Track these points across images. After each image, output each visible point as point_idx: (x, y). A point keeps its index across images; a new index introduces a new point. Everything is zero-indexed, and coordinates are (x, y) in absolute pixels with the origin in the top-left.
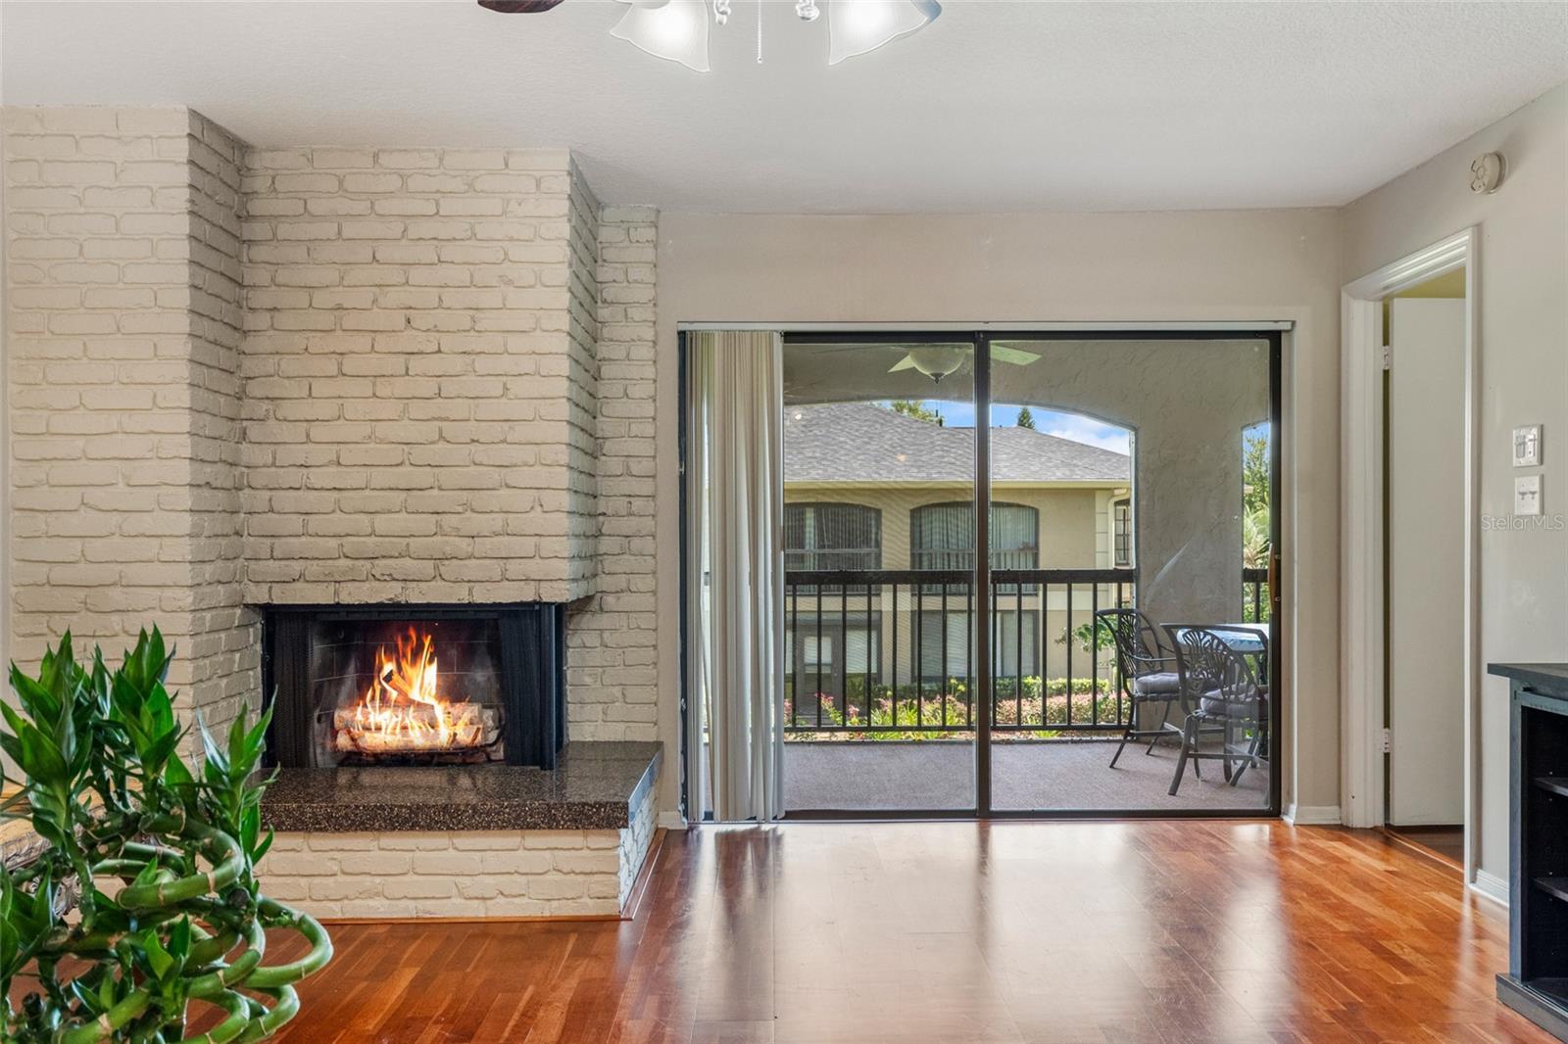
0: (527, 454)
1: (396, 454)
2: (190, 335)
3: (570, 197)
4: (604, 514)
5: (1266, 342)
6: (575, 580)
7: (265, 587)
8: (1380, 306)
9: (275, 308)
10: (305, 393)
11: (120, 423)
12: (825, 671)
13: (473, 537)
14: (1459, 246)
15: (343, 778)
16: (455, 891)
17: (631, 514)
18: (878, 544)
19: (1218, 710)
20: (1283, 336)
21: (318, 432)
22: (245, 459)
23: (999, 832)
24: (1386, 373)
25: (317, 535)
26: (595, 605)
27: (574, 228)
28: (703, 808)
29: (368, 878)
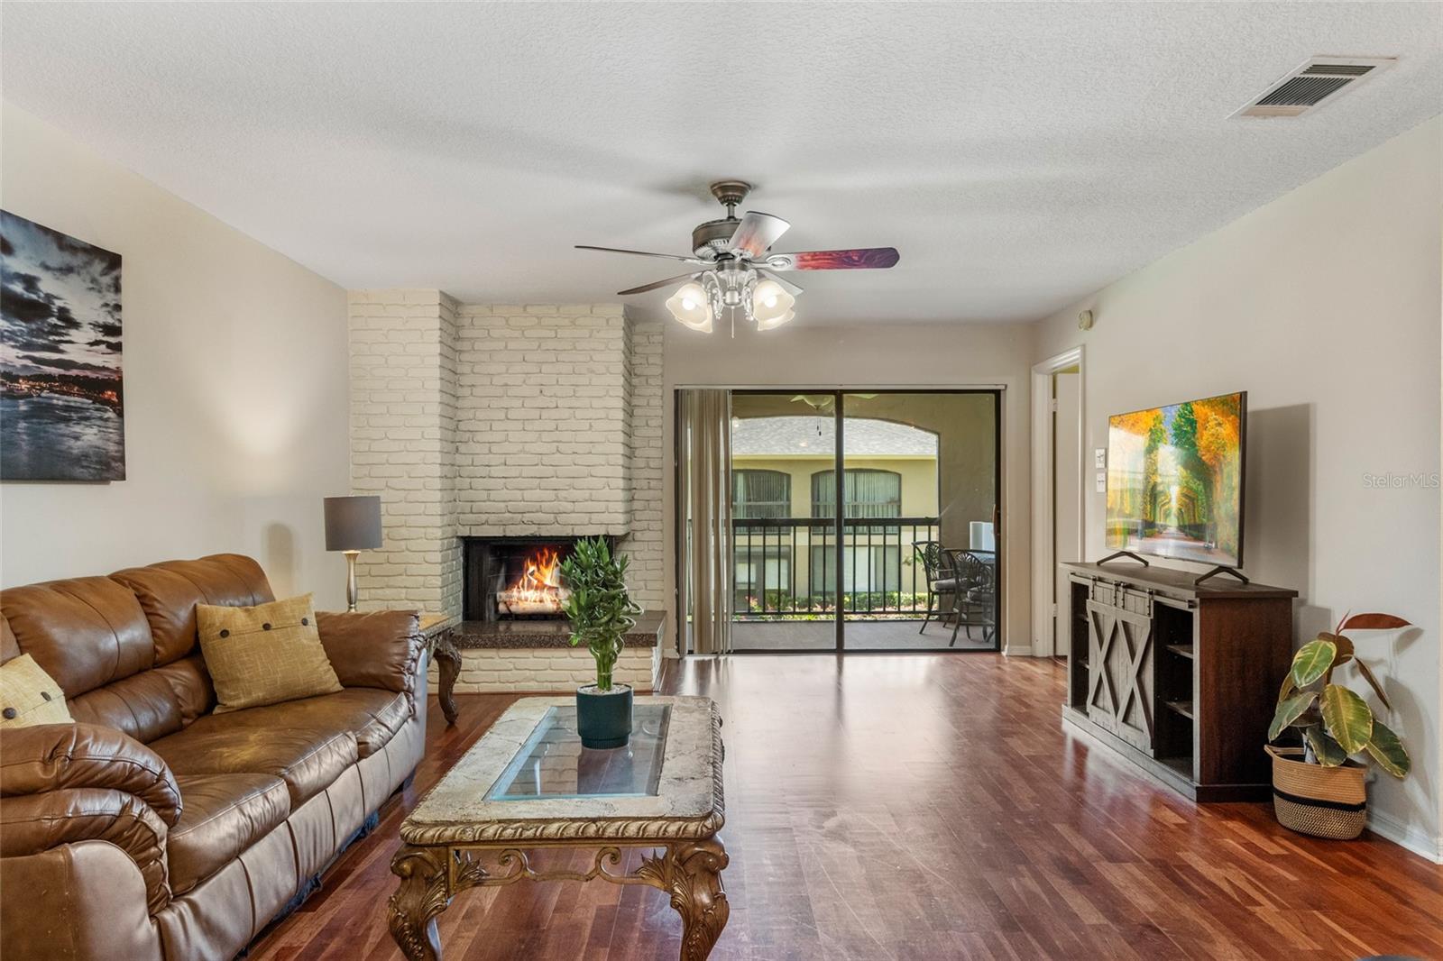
0: (602, 460)
1: (536, 459)
2: (440, 403)
3: (624, 329)
4: (635, 489)
5: (993, 396)
6: (624, 524)
7: (468, 528)
8: (1051, 377)
9: (473, 385)
10: (488, 428)
11: (405, 446)
12: (752, 587)
13: (573, 502)
14: (1075, 355)
15: (502, 627)
16: (571, 679)
17: (649, 489)
18: (788, 499)
19: (977, 598)
20: (1002, 392)
21: (495, 449)
22: (458, 463)
23: (848, 660)
24: (1054, 413)
25: (494, 501)
26: (630, 538)
27: (625, 343)
28: (687, 648)
29: (528, 672)
